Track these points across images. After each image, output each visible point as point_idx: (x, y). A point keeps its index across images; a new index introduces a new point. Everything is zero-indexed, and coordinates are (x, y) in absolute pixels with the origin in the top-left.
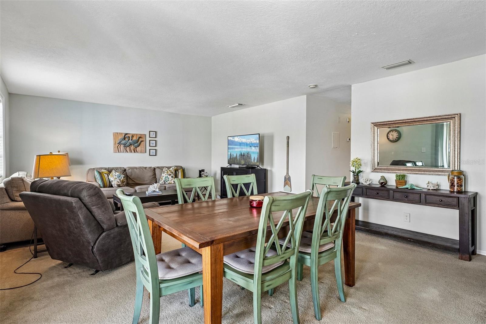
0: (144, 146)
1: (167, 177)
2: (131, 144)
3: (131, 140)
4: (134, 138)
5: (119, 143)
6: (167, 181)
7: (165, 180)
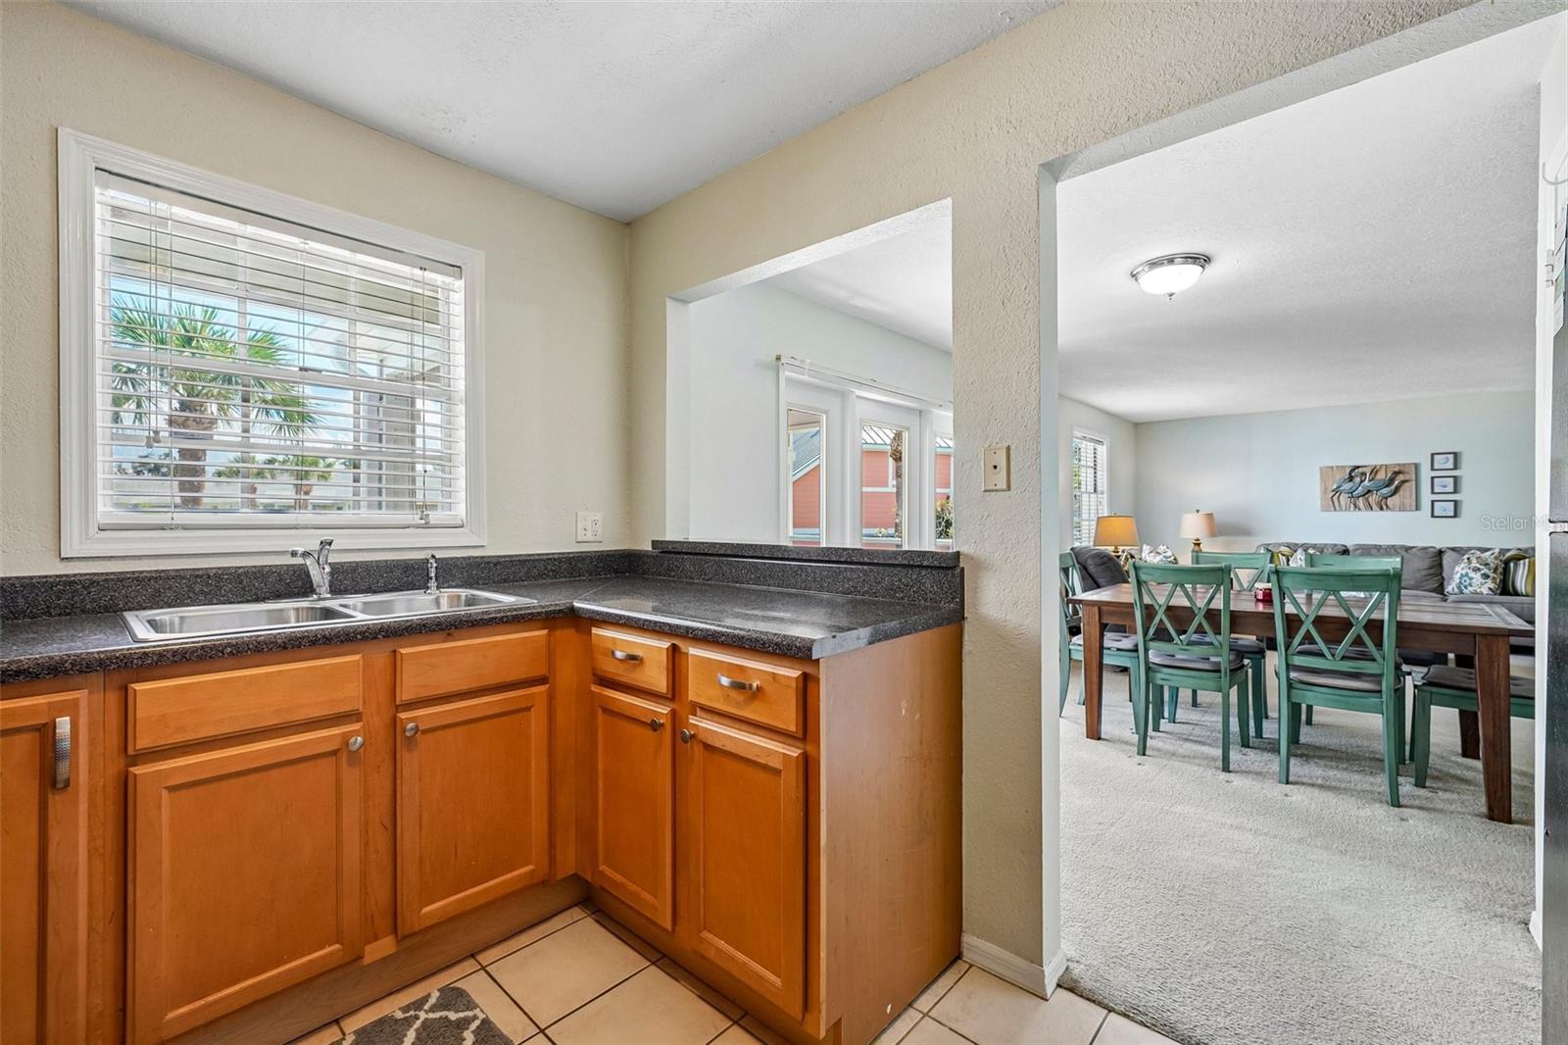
0: (1411, 492)
1: (1467, 574)
2: (1369, 491)
3: (1370, 481)
4: (1381, 476)
5: (1336, 491)
6: (1466, 587)
7: (1460, 582)
